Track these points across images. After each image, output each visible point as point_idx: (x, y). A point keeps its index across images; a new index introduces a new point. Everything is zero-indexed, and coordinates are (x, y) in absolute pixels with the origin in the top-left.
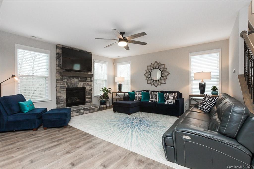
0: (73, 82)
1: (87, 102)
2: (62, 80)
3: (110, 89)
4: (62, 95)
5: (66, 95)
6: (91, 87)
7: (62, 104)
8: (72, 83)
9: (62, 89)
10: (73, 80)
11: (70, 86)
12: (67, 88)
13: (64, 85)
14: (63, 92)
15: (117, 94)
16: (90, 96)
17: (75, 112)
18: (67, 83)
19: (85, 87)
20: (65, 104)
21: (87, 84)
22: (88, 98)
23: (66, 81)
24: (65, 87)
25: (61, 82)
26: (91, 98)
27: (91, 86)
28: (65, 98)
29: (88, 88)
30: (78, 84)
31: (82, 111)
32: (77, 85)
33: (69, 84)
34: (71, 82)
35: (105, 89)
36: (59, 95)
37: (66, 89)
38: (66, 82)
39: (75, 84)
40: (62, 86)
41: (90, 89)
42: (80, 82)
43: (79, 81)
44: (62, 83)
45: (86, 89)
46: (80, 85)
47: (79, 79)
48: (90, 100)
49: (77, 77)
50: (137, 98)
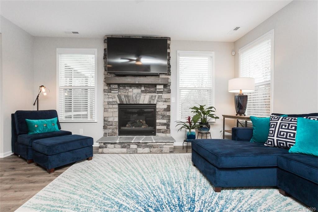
0: (130, 94)
1: (160, 131)
2: (110, 91)
3: (213, 109)
4: (111, 115)
5: (117, 116)
6: (168, 104)
7: (110, 129)
8: (127, 96)
9: (111, 106)
10: (130, 90)
11: (125, 101)
12: (119, 104)
13: (114, 100)
14: (112, 110)
15: (238, 122)
16: (165, 121)
17: (119, 146)
18: (119, 97)
19: (155, 103)
20: (115, 130)
21: (158, 98)
22: (160, 123)
23: (117, 92)
24: (116, 102)
25: (109, 94)
26: (168, 125)
27: (167, 100)
28: (117, 119)
29: (161, 106)
30: (140, 97)
31: (134, 147)
32: (138, 98)
33: (123, 97)
34: (126, 94)
35: (202, 108)
36: (107, 115)
37: (117, 106)
38: (117, 94)
39: (134, 98)
40: (111, 100)
41: (165, 107)
42: (145, 94)
43: (142, 92)
44: (110, 96)
45: (157, 107)
46: (144, 99)
47: (143, 89)
48: (165, 127)
49: (138, 85)
50: (275, 138)
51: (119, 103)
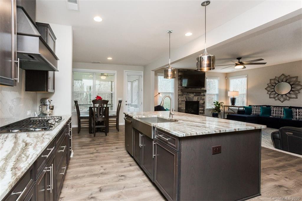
1: (201, 113)
2: (182, 95)
3: (222, 102)
8: (189, 98)
9: (183, 102)
10: (190, 95)
11: (188, 100)
14: (183, 104)
15: (229, 108)
16: (203, 109)
21: (200, 98)
23: (186, 96)
26: (204, 110)
27: (204, 99)
29: (201, 102)
30: (194, 98)
33: (187, 98)
35: (217, 102)
36: (180, 106)
37: (185, 102)
39: (192, 98)
40: (183, 99)
41: (203, 102)
43: (195, 96)
45: (200, 102)
46: (195, 99)
47: (195, 94)
48: (202, 111)
49: (193, 93)
50: (255, 112)
51: (186, 100)
